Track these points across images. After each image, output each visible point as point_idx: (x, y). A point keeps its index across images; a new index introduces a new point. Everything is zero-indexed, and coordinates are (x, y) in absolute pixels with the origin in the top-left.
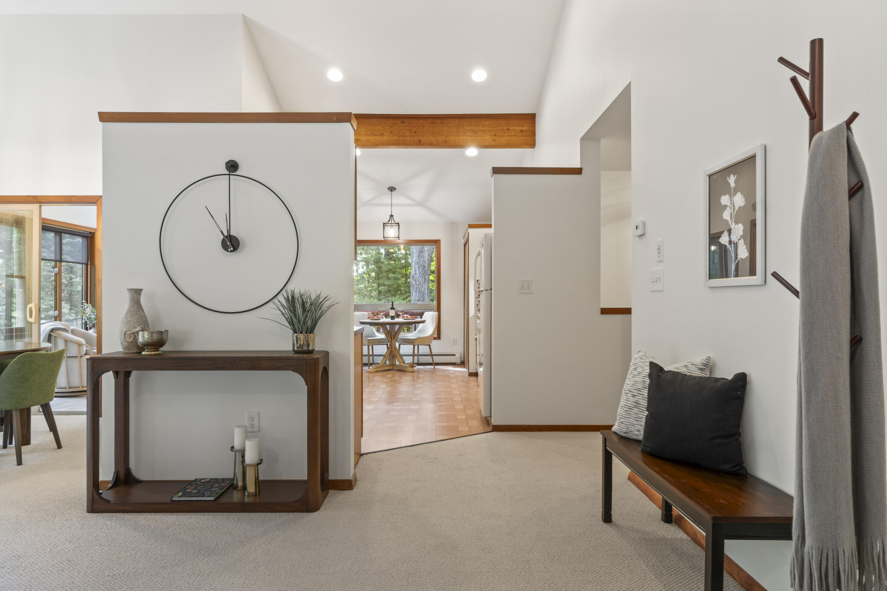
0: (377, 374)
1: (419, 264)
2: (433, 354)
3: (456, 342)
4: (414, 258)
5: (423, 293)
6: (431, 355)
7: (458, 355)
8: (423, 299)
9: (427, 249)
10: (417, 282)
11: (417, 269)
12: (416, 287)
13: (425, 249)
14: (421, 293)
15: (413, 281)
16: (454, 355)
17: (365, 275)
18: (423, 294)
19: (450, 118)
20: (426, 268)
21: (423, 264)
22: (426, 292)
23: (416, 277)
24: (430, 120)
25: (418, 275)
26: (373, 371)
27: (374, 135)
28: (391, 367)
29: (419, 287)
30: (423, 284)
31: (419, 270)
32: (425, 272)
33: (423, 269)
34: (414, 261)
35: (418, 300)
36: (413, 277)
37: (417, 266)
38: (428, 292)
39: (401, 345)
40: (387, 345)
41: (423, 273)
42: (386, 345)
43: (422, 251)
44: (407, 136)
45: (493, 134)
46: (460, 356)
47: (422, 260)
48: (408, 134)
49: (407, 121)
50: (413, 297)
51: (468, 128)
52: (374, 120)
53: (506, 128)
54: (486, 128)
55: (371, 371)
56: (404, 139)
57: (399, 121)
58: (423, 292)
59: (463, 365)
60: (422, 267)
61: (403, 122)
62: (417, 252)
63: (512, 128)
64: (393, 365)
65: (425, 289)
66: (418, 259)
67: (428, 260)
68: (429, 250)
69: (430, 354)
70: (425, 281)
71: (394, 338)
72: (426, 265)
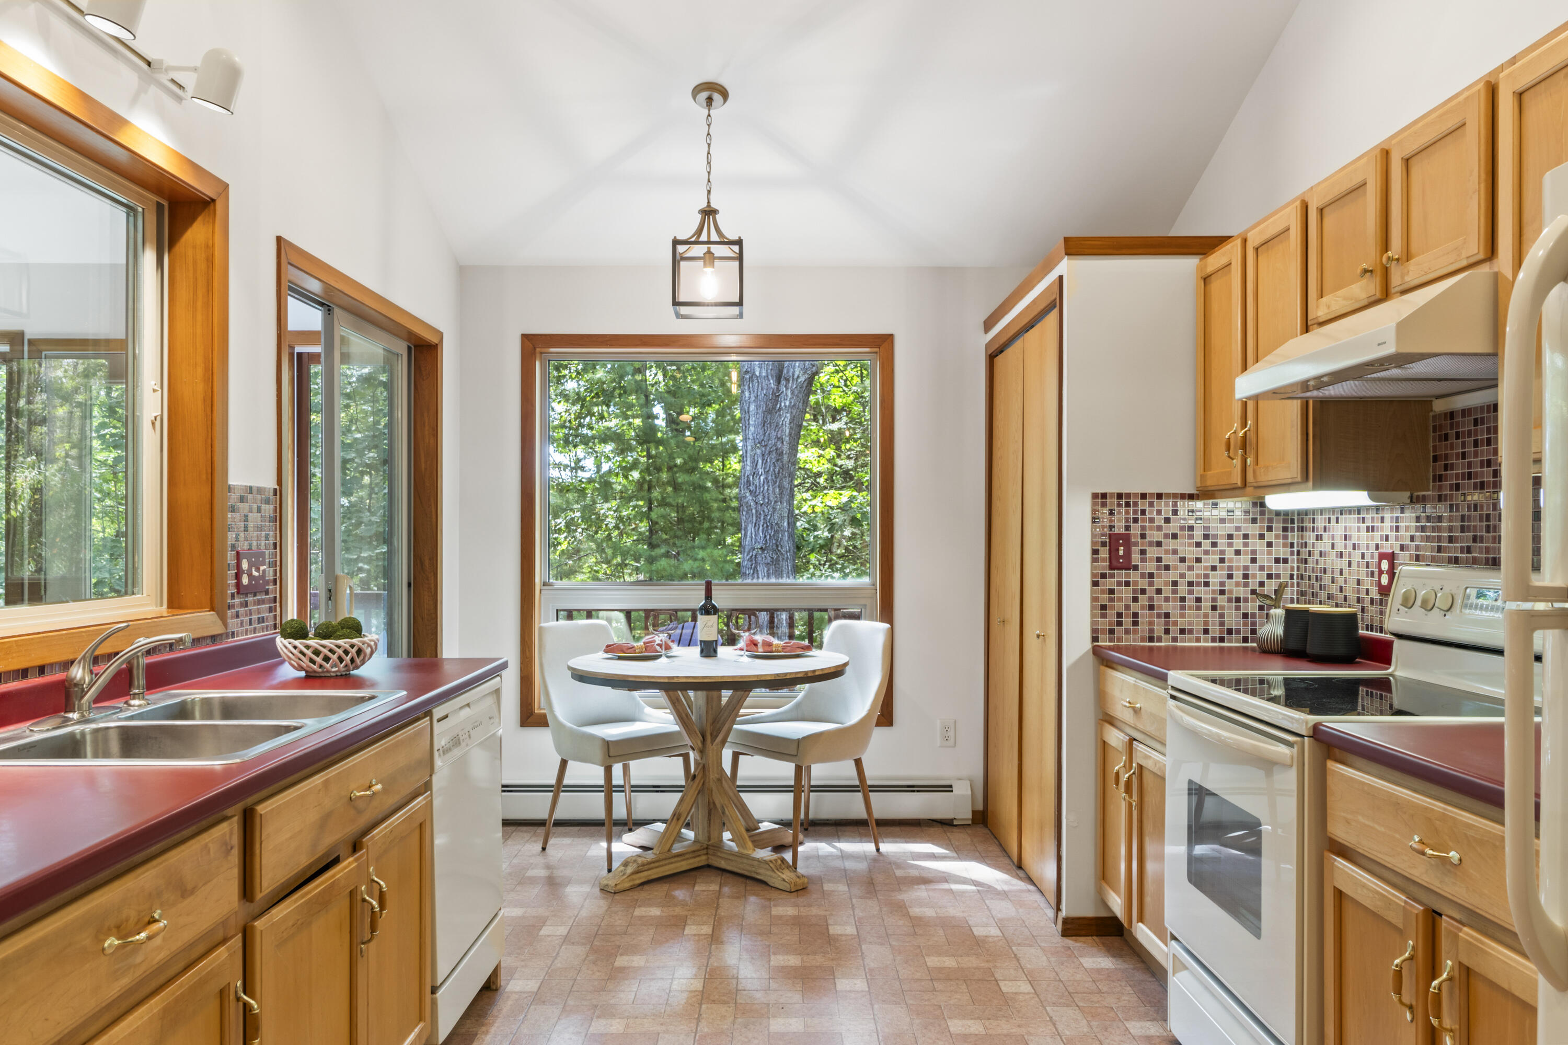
0: (642, 895)
1: (766, 446)
2: (869, 783)
3: (951, 734)
4: (752, 429)
5: (776, 527)
6: (863, 787)
7: (962, 790)
8: (777, 546)
9: (787, 403)
10: (760, 498)
11: (760, 461)
12: (757, 511)
13: (783, 404)
14: (772, 528)
15: (748, 494)
16: (948, 788)
17: (613, 477)
18: (777, 532)
20: (785, 458)
21: (775, 445)
22: (786, 524)
23: (757, 482)
25: (762, 478)
26: (627, 885)
28: (704, 858)
29: (766, 510)
30: (776, 502)
31: (765, 462)
32: (782, 468)
33: (777, 460)
34: (751, 437)
35: (761, 548)
36: (748, 481)
37: (758, 451)
38: (788, 523)
39: (741, 757)
40: (686, 757)
41: (777, 470)
42: (681, 759)
43: (774, 408)
46: (969, 792)
47: (774, 434)
50: (748, 539)
55: (619, 887)
58: (777, 524)
59: (980, 830)
60: (774, 455)
62: (760, 411)
64: (710, 846)
65: (782, 518)
66: (761, 432)
67: (790, 435)
68: (795, 405)
69: (857, 783)
70: (781, 494)
71: (714, 738)
72: (786, 448)
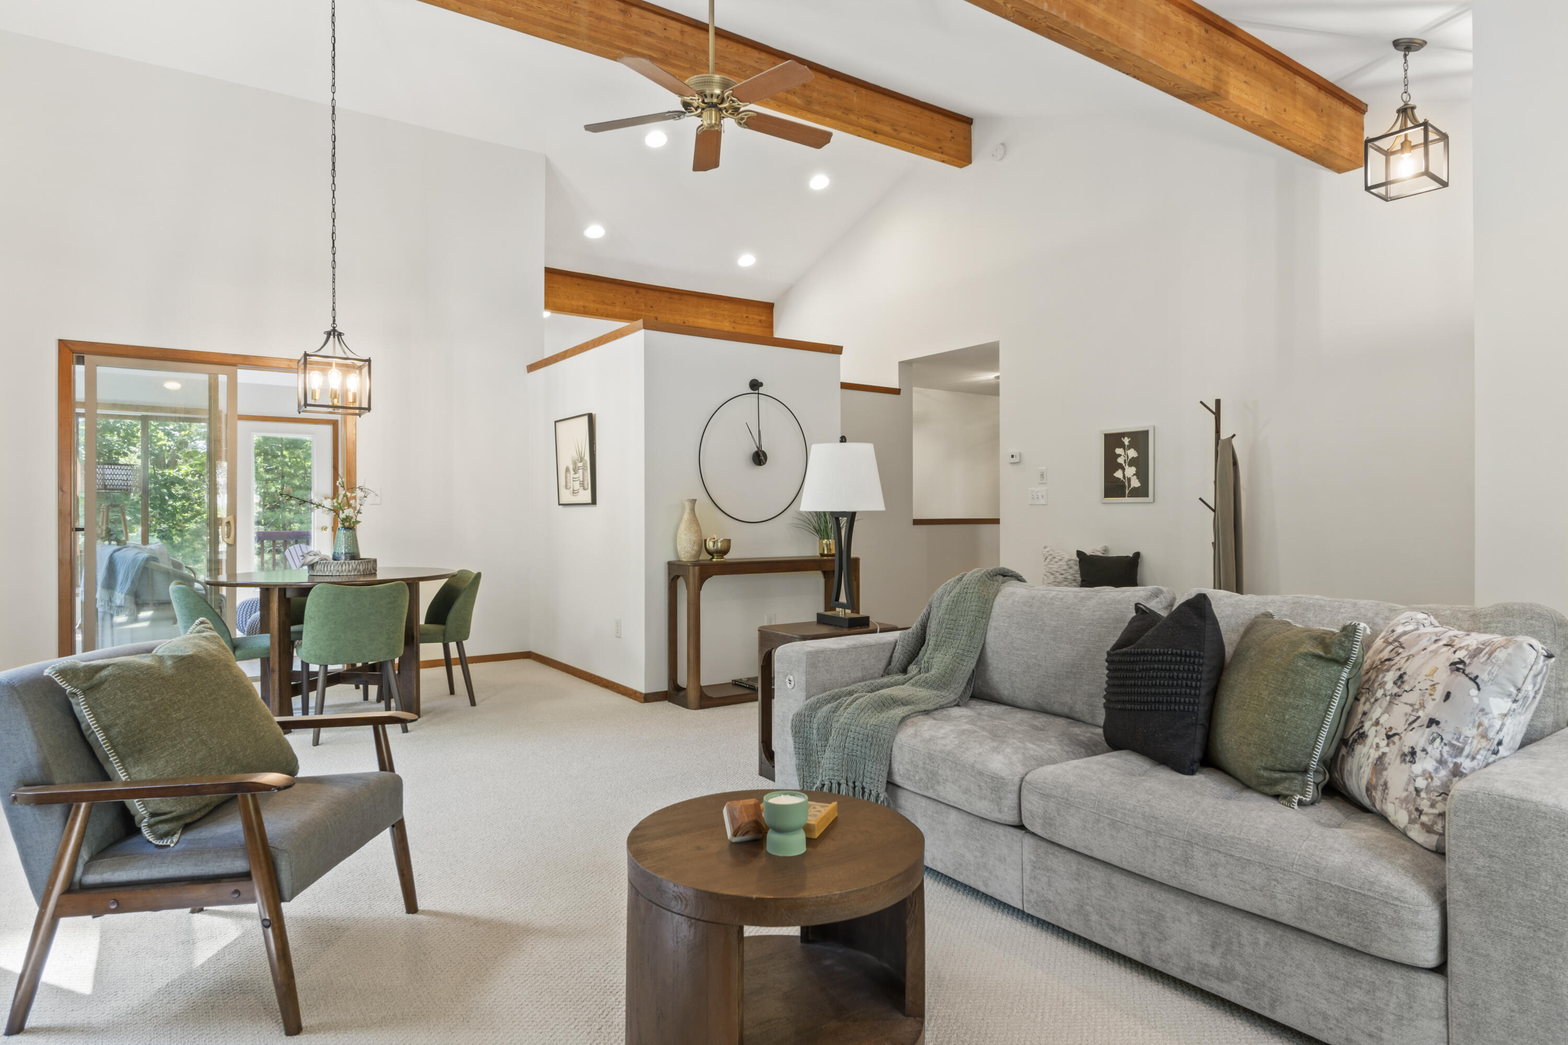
19: (686, 294)
24: (667, 295)
27: (604, 303)
44: (642, 310)
45: (732, 320)
48: (643, 307)
49: (641, 291)
51: (707, 310)
52: (604, 285)
53: (745, 315)
54: (726, 313)
56: (639, 313)
57: (633, 290)
61: (638, 292)
63: (751, 316)
